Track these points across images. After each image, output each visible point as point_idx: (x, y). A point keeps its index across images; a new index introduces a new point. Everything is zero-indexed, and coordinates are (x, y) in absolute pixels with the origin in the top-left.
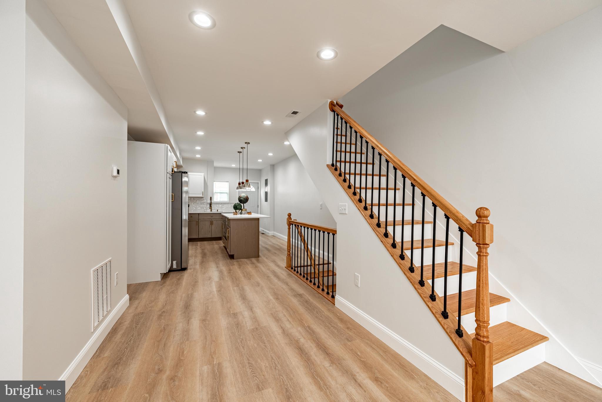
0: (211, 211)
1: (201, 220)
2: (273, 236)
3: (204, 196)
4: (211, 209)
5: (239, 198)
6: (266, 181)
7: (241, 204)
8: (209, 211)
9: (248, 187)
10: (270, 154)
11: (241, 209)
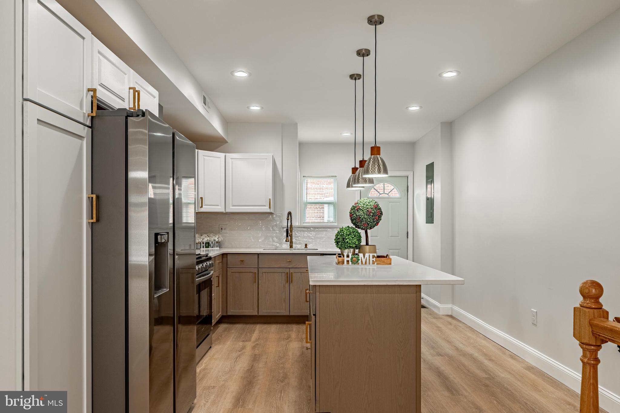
0: (291, 247)
1: (264, 270)
2: (451, 316)
3: (272, 211)
4: (291, 242)
5: (351, 213)
6: (430, 168)
7: (360, 231)
8: (285, 248)
9: (379, 172)
10: (450, 75)
11: (358, 247)
